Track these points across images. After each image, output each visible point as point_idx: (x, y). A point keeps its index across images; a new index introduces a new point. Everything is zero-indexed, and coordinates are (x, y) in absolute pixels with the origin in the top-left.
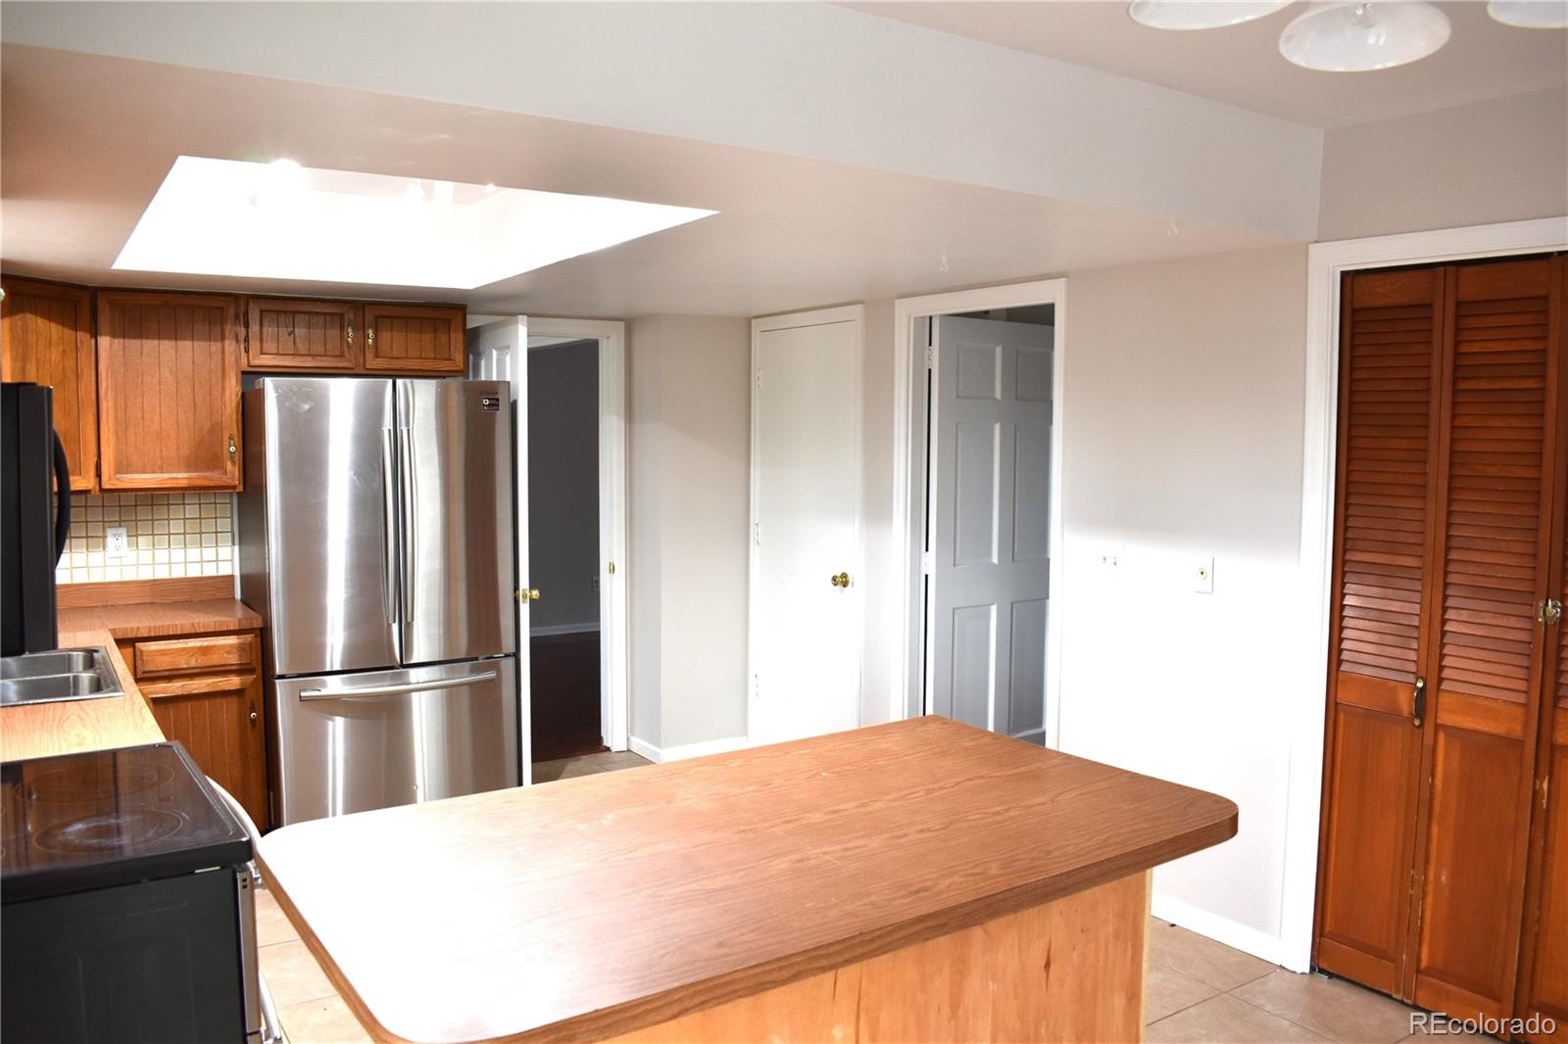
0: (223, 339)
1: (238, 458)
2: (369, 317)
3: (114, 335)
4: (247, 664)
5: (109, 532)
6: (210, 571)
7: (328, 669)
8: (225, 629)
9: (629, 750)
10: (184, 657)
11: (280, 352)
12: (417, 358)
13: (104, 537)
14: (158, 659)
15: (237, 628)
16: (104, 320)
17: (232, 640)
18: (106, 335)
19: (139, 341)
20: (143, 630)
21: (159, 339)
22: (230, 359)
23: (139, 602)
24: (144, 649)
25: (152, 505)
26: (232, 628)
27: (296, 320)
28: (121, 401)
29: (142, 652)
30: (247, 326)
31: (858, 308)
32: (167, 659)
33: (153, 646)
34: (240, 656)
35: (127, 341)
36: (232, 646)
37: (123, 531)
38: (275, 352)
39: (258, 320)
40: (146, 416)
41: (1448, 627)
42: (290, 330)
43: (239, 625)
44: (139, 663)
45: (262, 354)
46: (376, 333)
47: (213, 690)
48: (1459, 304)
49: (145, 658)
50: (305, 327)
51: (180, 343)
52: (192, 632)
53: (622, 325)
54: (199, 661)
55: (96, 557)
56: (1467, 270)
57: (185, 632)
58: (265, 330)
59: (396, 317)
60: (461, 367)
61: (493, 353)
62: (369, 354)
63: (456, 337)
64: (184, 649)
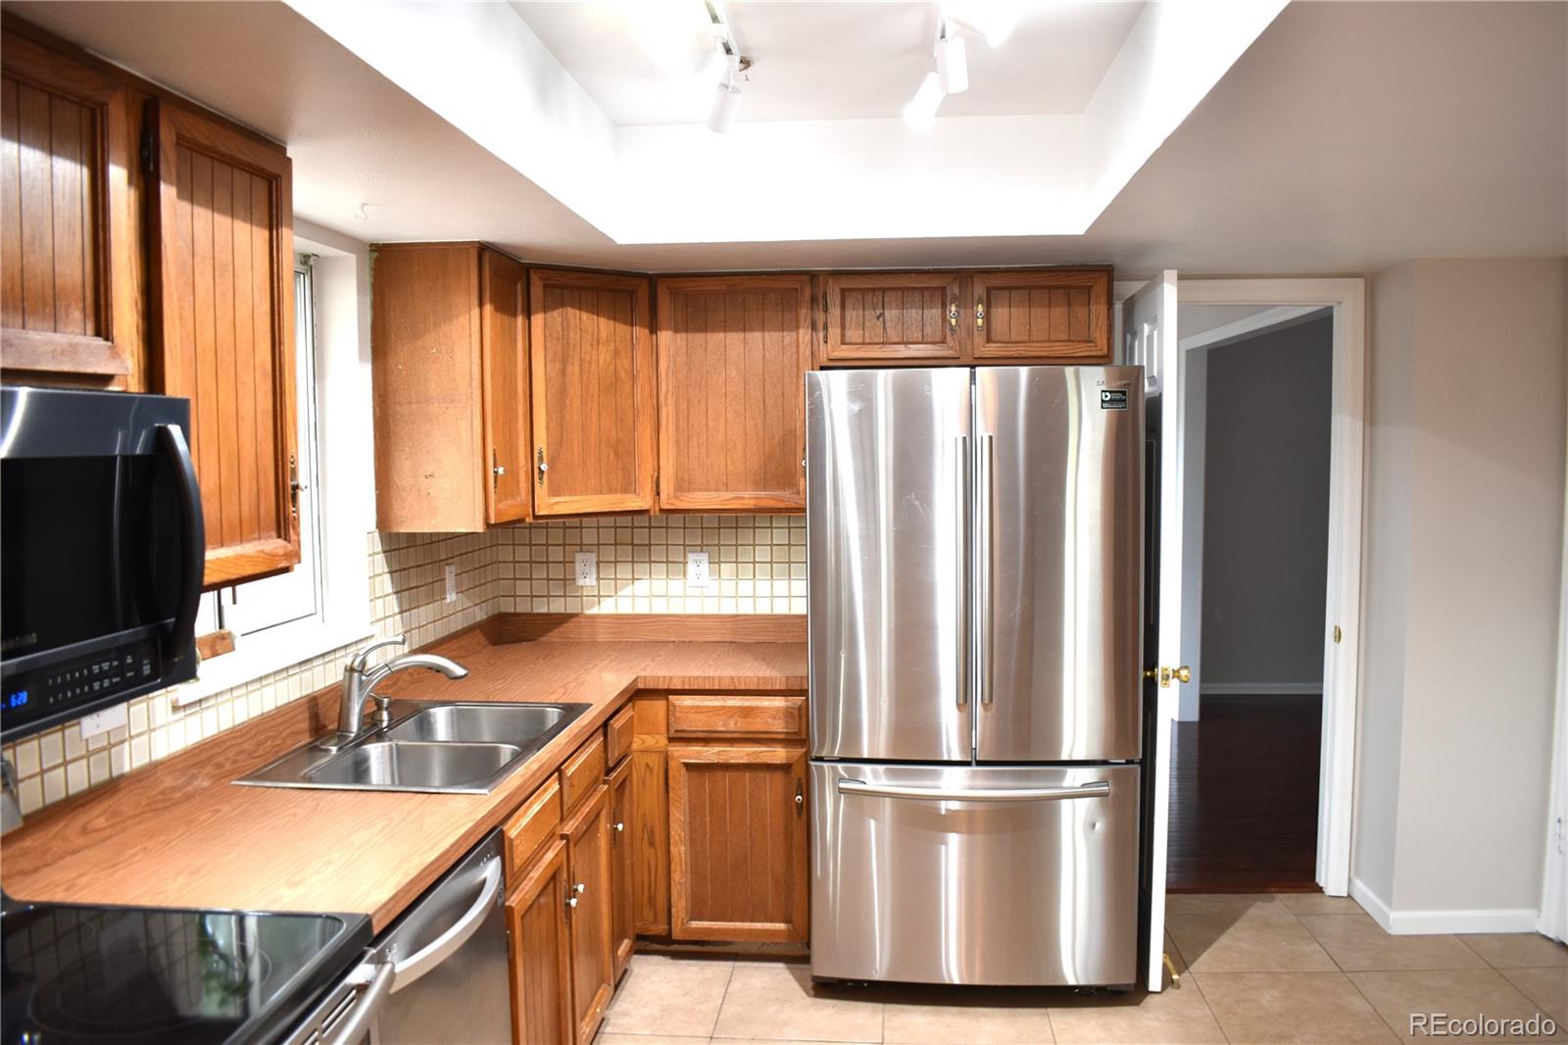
0: (797, 327)
2: (979, 290)
3: (675, 330)
4: (795, 733)
5: (691, 557)
7: (867, 756)
8: (769, 688)
9: (1349, 896)
10: (723, 718)
11: (867, 341)
12: (1045, 341)
13: (685, 563)
14: (691, 716)
15: (784, 688)
16: (665, 312)
17: (779, 702)
18: (667, 329)
19: (704, 335)
20: (675, 682)
21: (725, 331)
22: (805, 351)
23: (718, 639)
24: (678, 703)
25: (737, 528)
26: (778, 688)
27: (886, 299)
28: (683, 406)
29: (674, 706)
30: (826, 310)
32: (701, 717)
33: (687, 701)
34: (787, 723)
35: (690, 335)
36: (777, 709)
37: (704, 557)
38: (860, 341)
39: (838, 302)
40: (711, 423)
42: (878, 312)
43: (787, 685)
44: (672, 719)
45: (843, 343)
46: (987, 309)
47: (754, 761)
49: (678, 715)
50: (897, 307)
51: (749, 335)
52: (732, 688)
53: (1360, 283)
54: (739, 724)
55: (676, 585)
57: (724, 687)
59: (1017, 288)
60: (1105, 351)
61: (1146, 328)
62: (979, 339)
63: (1099, 310)
64: (722, 708)
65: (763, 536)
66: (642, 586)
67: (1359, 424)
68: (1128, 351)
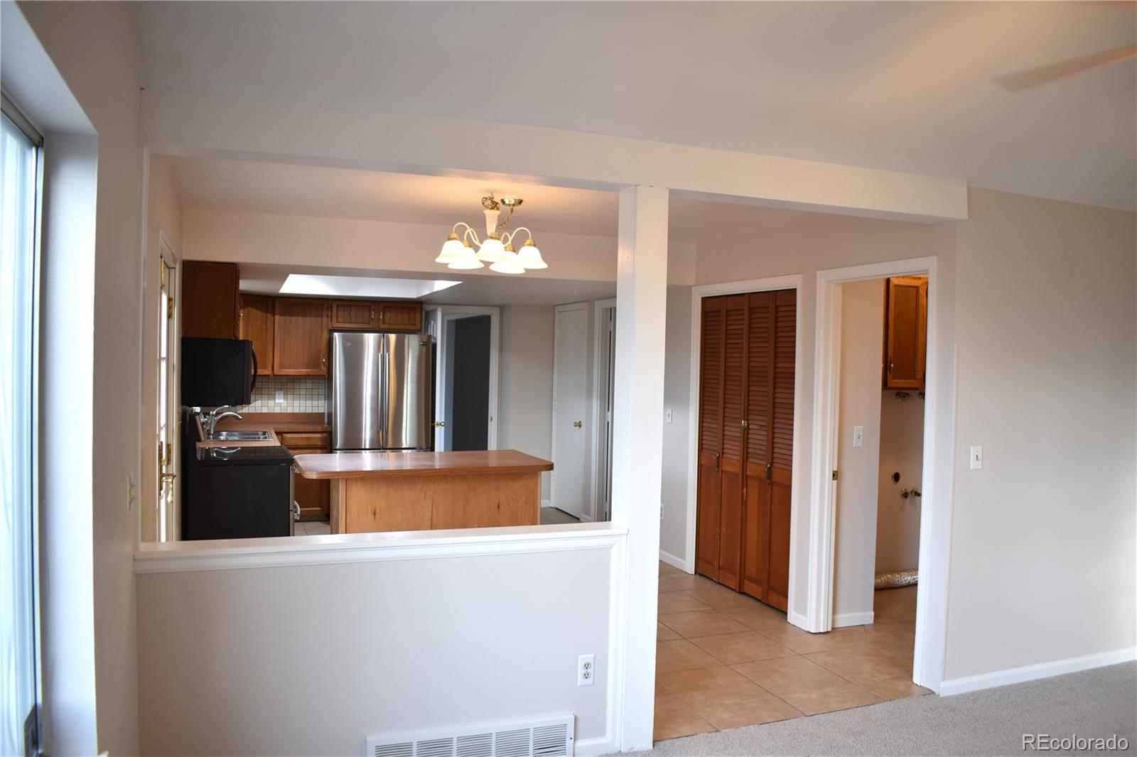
0: (322, 316)
1: (326, 364)
2: (381, 307)
3: (281, 315)
4: (324, 445)
5: (277, 392)
6: (316, 411)
7: (363, 447)
8: (313, 431)
10: (301, 441)
11: (345, 321)
12: (401, 324)
13: (275, 395)
14: (291, 441)
15: (321, 431)
16: (277, 310)
17: (319, 435)
18: (278, 315)
19: (290, 317)
20: (286, 430)
21: (298, 316)
22: (325, 325)
23: (287, 421)
24: (286, 436)
25: (294, 382)
26: (317, 431)
27: (351, 309)
28: (283, 341)
29: (284, 437)
30: (332, 311)
31: (586, 303)
32: (294, 441)
33: (289, 435)
34: (322, 442)
35: (285, 317)
36: (318, 437)
37: (282, 392)
38: (343, 321)
39: (336, 309)
40: (292, 347)
41: (725, 433)
42: (349, 313)
44: (284, 442)
45: (337, 321)
46: (384, 314)
48: (727, 311)
49: (286, 440)
50: (355, 311)
51: (306, 318)
52: (304, 431)
53: (498, 308)
54: (306, 443)
55: (271, 403)
56: (729, 298)
57: (302, 431)
58: (339, 313)
59: (393, 307)
60: (419, 328)
61: (432, 322)
62: (381, 323)
63: (418, 315)
64: (299, 438)
65: (303, 386)
66: (258, 403)
67: (498, 353)
68: (427, 329)
